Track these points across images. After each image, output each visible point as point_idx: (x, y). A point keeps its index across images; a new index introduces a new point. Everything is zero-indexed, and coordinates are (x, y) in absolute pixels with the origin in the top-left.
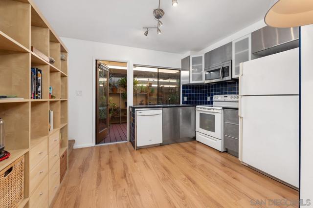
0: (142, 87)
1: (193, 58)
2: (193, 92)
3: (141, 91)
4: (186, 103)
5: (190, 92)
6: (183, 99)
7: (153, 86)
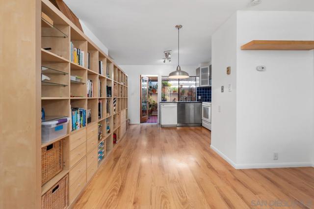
0: (174, 88)
1: (202, 69)
2: (206, 92)
3: (174, 92)
4: (200, 100)
5: (203, 92)
6: (198, 98)
7: (183, 87)
